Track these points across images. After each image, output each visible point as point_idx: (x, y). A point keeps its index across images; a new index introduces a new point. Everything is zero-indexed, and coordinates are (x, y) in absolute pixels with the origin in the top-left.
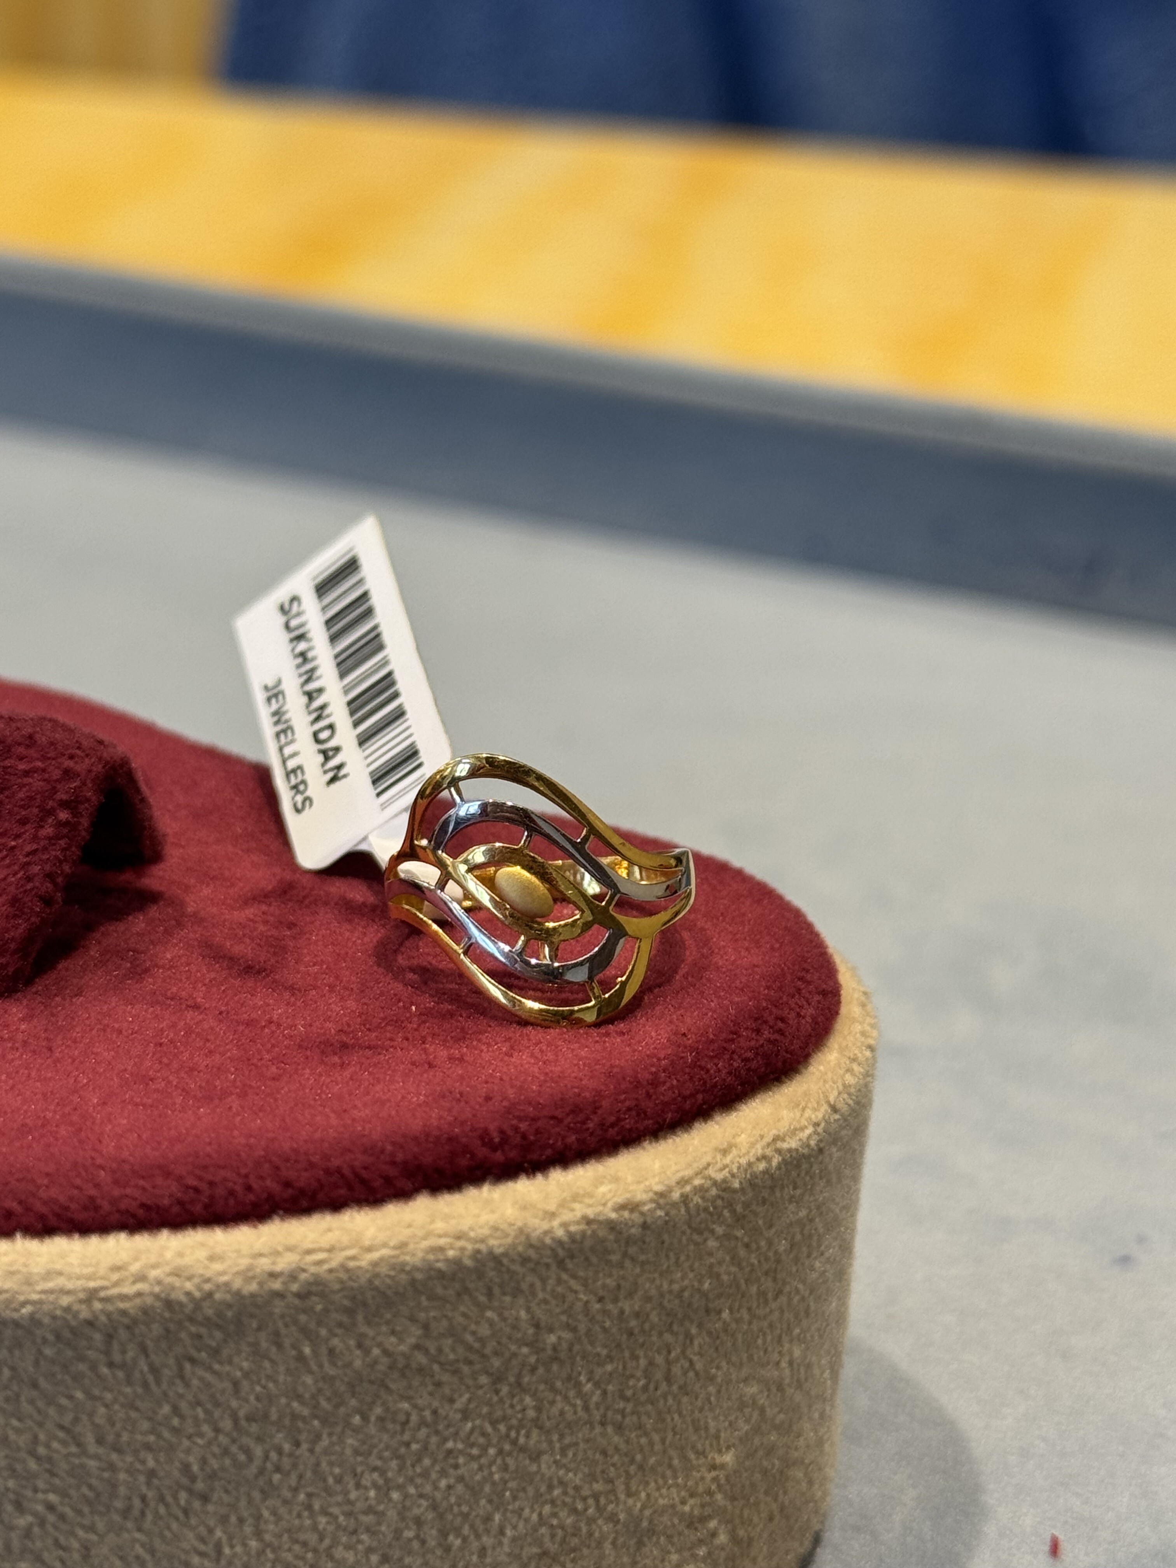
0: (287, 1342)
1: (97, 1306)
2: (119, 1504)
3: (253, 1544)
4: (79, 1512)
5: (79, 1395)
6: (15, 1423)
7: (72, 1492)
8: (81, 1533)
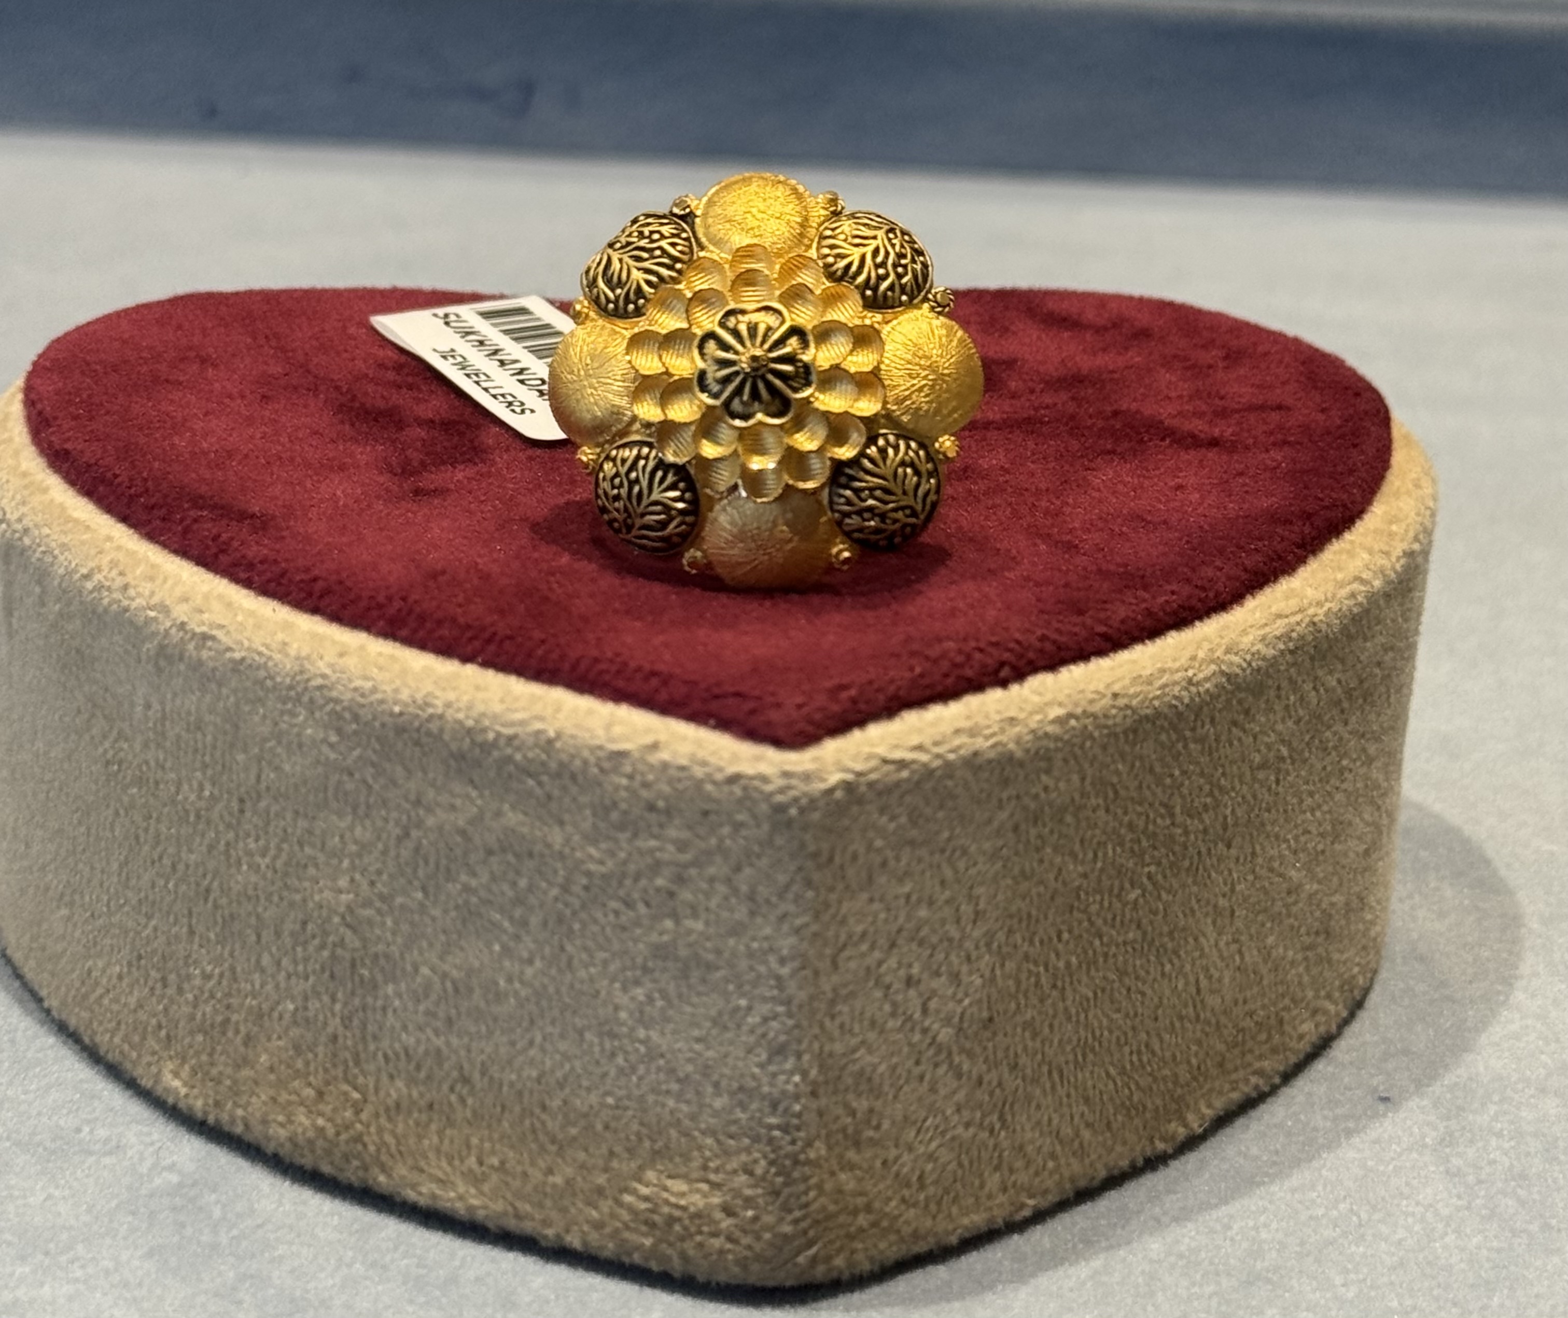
0: (1283, 693)
1: (1193, 689)
2: (1186, 863)
3: (1250, 877)
4: (1165, 877)
5: (1177, 773)
6: (1139, 809)
7: (1164, 861)
8: (1164, 895)
